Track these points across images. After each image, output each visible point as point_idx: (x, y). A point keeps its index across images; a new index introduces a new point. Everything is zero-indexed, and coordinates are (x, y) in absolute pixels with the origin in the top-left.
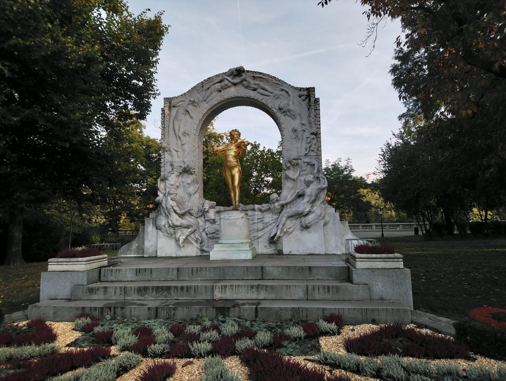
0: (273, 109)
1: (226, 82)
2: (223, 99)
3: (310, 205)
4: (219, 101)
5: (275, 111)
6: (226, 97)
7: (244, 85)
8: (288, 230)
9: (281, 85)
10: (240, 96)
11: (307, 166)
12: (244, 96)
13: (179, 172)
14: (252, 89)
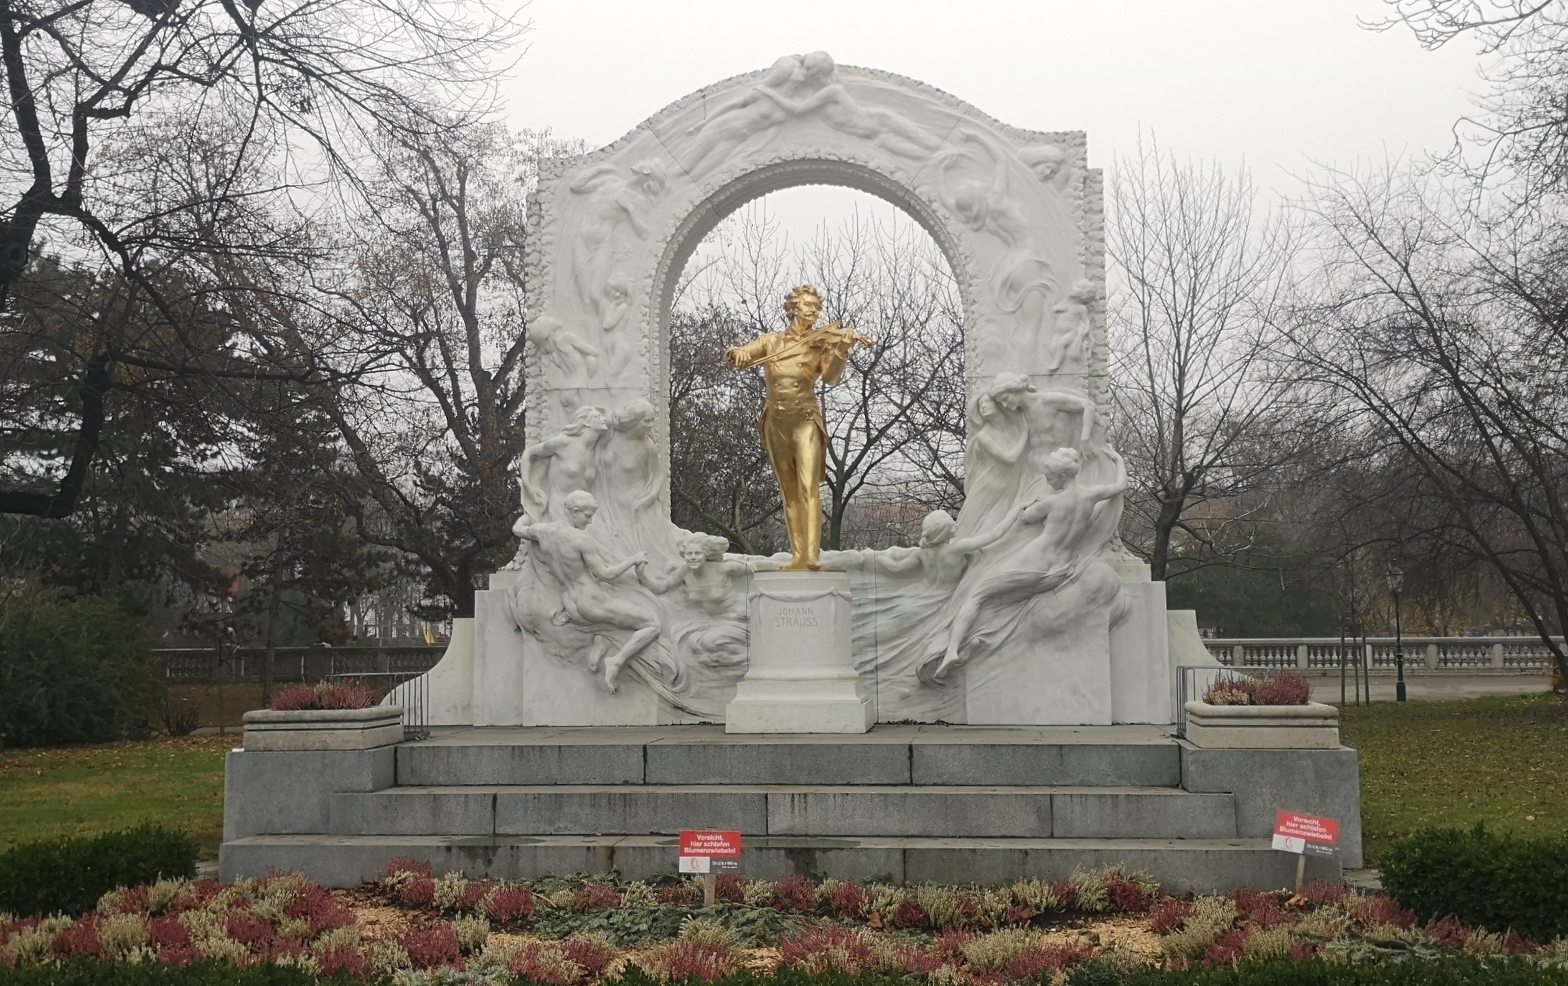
0: (935, 206)
1: (764, 107)
2: (753, 168)
3: (1066, 555)
4: (738, 174)
5: (941, 212)
6: (764, 159)
7: (829, 117)
8: (988, 641)
9: (967, 122)
10: (816, 157)
11: (1055, 415)
12: (831, 158)
13: (597, 430)
14: (861, 131)
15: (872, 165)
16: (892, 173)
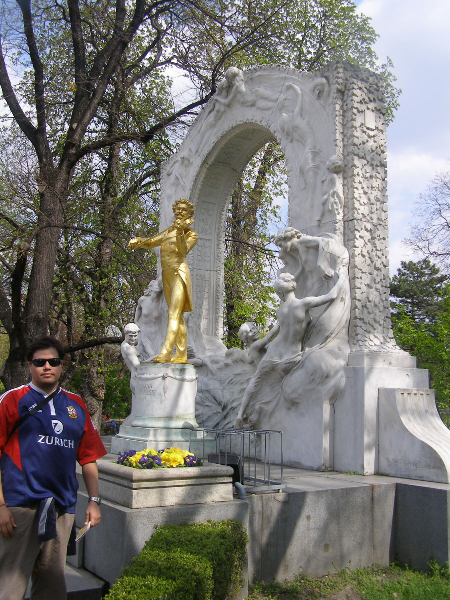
9: (288, 79)
12: (241, 123)
13: (155, 292)
14: (250, 104)
15: (254, 122)
16: (261, 122)
